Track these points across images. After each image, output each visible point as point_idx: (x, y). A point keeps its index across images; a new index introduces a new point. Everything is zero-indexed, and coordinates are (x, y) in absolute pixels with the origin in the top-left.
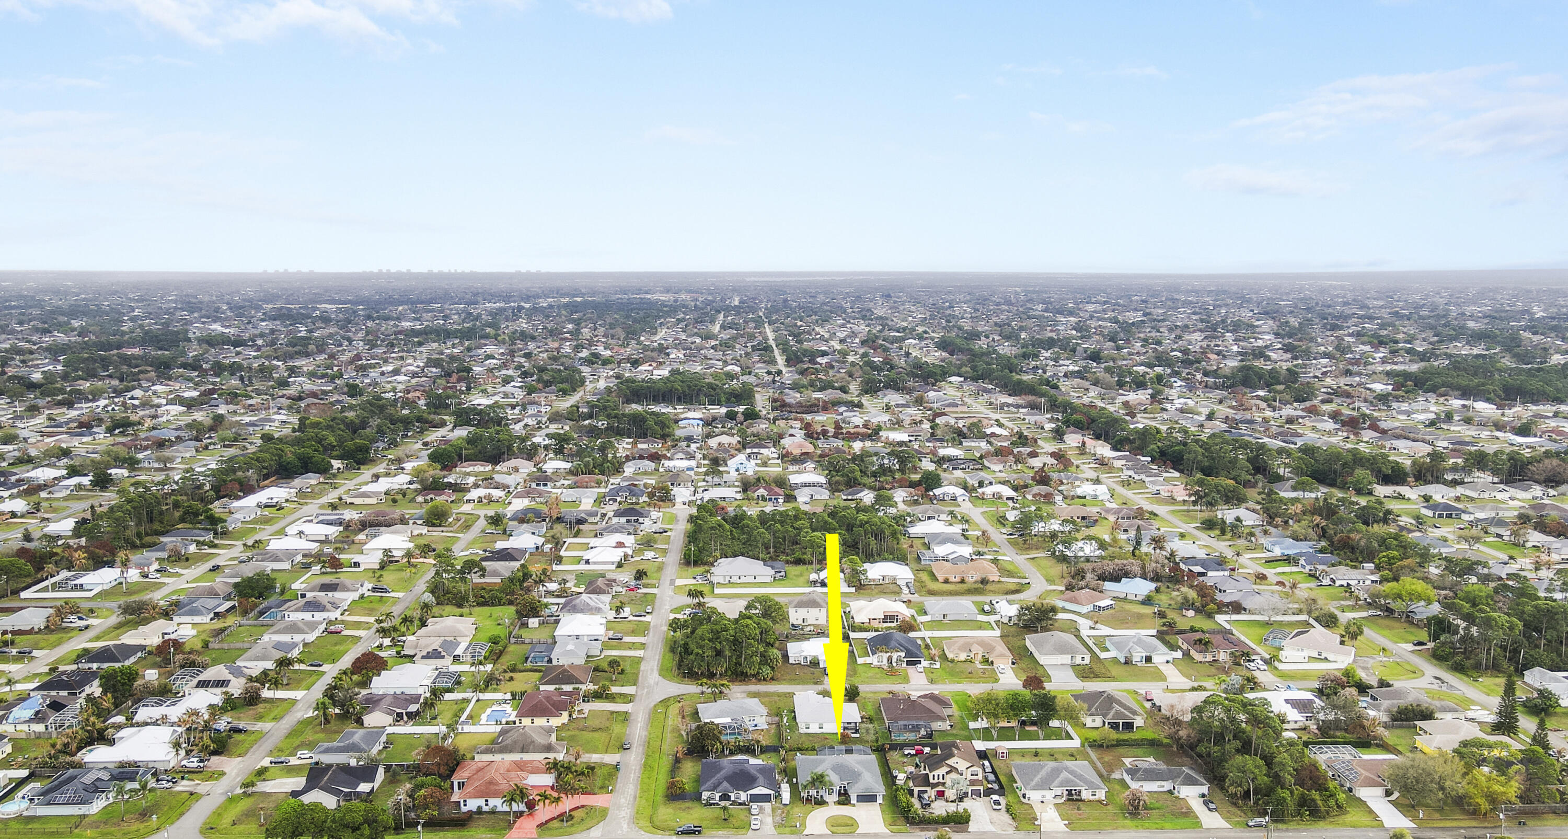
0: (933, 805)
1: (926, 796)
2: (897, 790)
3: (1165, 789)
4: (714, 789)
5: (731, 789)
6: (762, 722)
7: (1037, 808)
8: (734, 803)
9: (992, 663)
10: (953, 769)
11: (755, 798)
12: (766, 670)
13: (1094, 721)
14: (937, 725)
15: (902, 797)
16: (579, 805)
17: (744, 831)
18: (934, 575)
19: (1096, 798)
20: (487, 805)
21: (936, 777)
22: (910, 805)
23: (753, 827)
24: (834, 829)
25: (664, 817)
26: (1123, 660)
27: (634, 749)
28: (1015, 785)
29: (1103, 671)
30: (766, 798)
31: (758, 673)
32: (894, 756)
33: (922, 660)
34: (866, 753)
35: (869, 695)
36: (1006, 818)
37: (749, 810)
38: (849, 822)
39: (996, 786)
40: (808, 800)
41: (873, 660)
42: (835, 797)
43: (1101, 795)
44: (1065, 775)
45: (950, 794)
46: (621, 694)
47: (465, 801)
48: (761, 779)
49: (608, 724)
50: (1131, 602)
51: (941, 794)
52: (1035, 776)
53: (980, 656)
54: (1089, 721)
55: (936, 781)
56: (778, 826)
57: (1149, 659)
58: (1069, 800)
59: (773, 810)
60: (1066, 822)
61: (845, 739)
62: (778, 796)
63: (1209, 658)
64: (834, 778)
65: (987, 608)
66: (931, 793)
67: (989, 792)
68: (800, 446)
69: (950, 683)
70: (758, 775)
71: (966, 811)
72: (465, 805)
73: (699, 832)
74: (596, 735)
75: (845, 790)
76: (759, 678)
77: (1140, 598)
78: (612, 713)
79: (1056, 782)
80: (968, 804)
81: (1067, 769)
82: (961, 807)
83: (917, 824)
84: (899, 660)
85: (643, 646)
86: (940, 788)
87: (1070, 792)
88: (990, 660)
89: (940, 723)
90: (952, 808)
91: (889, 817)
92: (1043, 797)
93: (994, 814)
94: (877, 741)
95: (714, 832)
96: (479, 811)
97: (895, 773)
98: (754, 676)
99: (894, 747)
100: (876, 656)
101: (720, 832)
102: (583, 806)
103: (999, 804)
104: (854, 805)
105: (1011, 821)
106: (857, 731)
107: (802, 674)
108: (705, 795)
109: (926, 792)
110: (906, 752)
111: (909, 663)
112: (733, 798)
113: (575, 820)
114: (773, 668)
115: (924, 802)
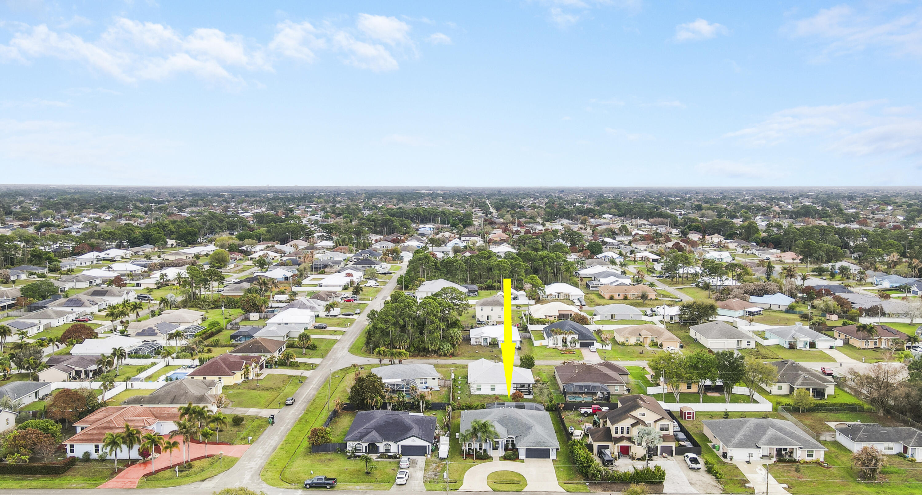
0: (616, 463)
1: (607, 452)
2: (572, 445)
3: (894, 452)
4: (359, 438)
5: (379, 438)
6: (434, 385)
7: (744, 468)
8: (382, 456)
9: (661, 345)
10: (638, 422)
11: (408, 451)
12: (447, 347)
13: (780, 388)
14: (615, 390)
15: (581, 452)
16: (206, 454)
17: (387, 485)
18: (601, 295)
19: (814, 459)
20: (97, 451)
21: (619, 431)
22: (589, 461)
23: (398, 481)
24: (497, 487)
25: (298, 469)
26: (787, 346)
27: (296, 406)
28: (710, 445)
29: (770, 354)
30: (420, 451)
31: (439, 349)
32: (569, 416)
33: (595, 342)
34: (538, 409)
35: (543, 368)
36: (709, 479)
37: (399, 463)
38: (516, 479)
39: (688, 444)
40: (469, 455)
41: (548, 342)
42: (501, 452)
43: (819, 455)
44: (771, 432)
45: (639, 450)
46: (306, 364)
47: (72, 446)
48: (416, 429)
49: (281, 385)
50: (775, 311)
51: (625, 451)
52: (736, 433)
53: (649, 341)
54: (775, 390)
55: (619, 435)
56: (430, 481)
57: (812, 345)
58: (780, 461)
59: (427, 464)
60: (785, 485)
61: (516, 397)
62: (436, 449)
63: (871, 345)
64: (500, 429)
65: (649, 312)
66: (614, 449)
67: (681, 451)
68: (500, 235)
69: (622, 360)
70: (413, 425)
71: (658, 468)
72: (72, 451)
73: (332, 486)
74: (264, 393)
75: (513, 445)
76: (438, 353)
77: (783, 308)
78: (290, 377)
79: (764, 439)
80: (657, 462)
81: (773, 426)
82: (652, 465)
83: (599, 484)
84: (573, 342)
85: (343, 333)
86: (625, 443)
87: (779, 451)
88: (659, 343)
89: (617, 387)
90: (640, 465)
91: (564, 476)
92: (750, 455)
93: (692, 474)
94: (551, 402)
95: (350, 486)
96: (87, 458)
97: (570, 430)
98: (436, 352)
99: (569, 407)
100: (551, 338)
101: (358, 487)
102: (209, 456)
103: (697, 462)
104: (523, 461)
105: (715, 483)
106: (529, 393)
107: (481, 352)
108: (350, 445)
109: (607, 447)
110: (583, 411)
111: (583, 345)
112: (381, 450)
113: (193, 469)
114: (453, 345)
115: (606, 458)
